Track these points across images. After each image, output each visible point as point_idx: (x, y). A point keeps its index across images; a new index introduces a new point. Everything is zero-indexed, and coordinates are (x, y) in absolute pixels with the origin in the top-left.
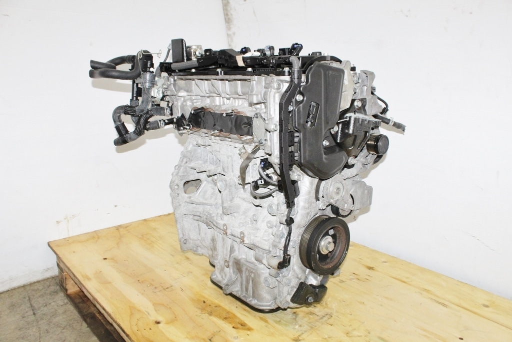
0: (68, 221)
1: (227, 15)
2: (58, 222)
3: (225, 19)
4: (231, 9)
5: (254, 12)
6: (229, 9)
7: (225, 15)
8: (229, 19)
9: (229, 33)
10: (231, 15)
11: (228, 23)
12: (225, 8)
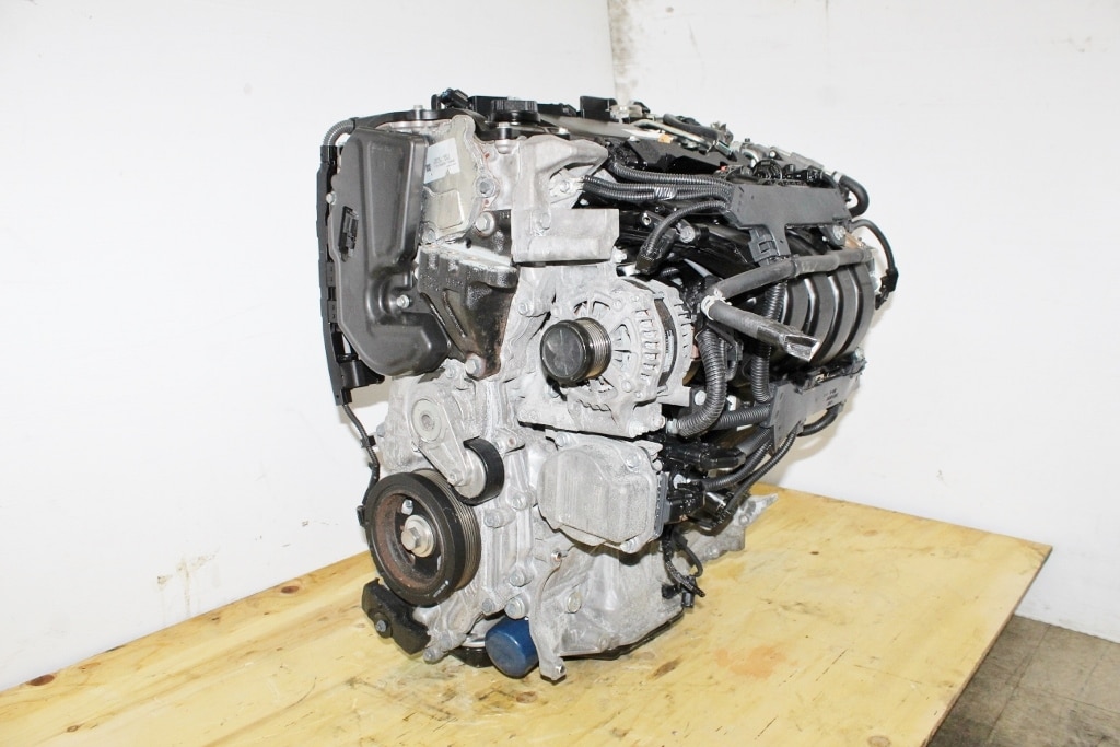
0: (188, 575)
1: (619, 41)
2: (161, 580)
3: (613, 50)
4: (631, 28)
5: (692, 37)
6: (625, 28)
7: (612, 40)
8: (623, 50)
9: (620, 80)
10: (631, 41)
11: (620, 59)
12: (614, 24)
